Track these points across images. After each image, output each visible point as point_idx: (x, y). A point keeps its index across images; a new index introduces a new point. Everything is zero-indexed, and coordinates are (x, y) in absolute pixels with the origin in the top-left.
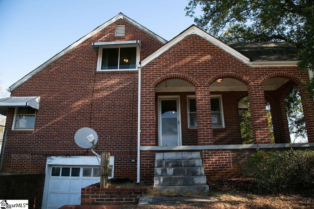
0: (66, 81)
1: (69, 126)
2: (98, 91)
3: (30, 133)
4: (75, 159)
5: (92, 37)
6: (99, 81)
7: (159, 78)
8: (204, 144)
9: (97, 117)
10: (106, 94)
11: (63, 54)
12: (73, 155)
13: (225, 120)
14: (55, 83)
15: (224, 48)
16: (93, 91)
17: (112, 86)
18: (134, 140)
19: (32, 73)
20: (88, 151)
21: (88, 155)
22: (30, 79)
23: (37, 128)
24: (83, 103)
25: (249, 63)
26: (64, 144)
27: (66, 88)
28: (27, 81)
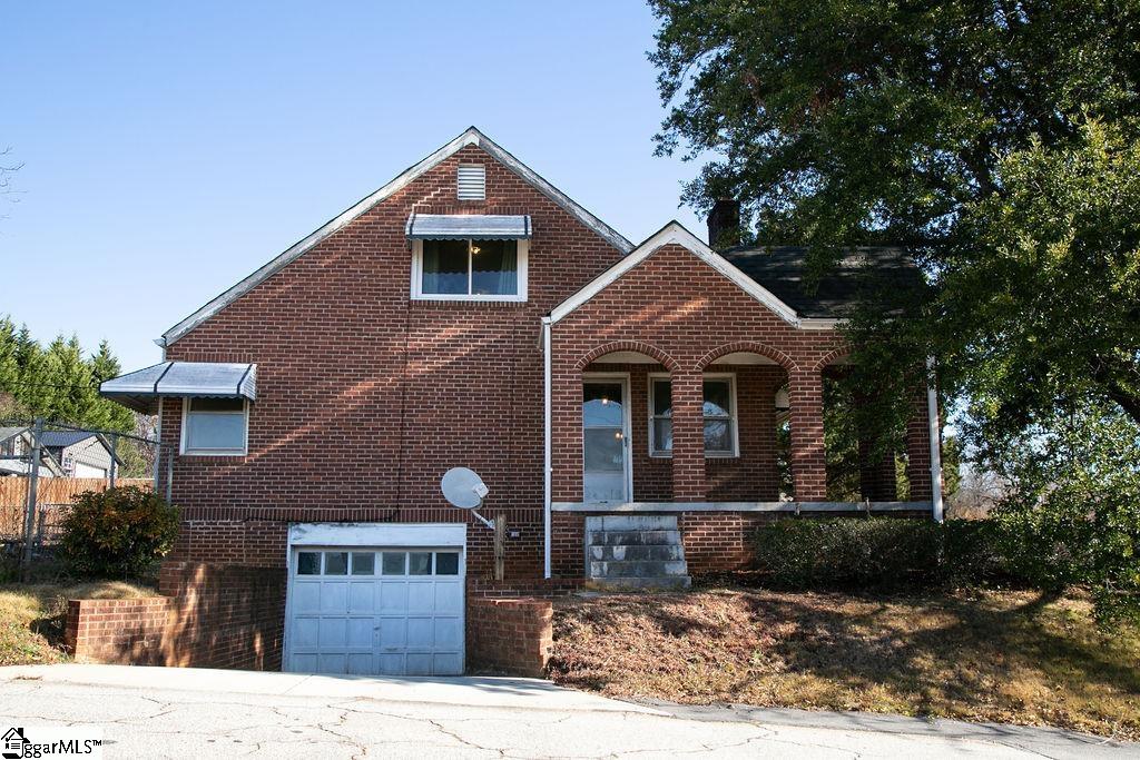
0: (328, 324)
1: (346, 447)
2: (417, 355)
3: (236, 465)
4: (366, 529)
5: (391, 197)
6: (421, 326)
7: (592, 350)
8: (687, 500)
9: (419, 424)
10: (439, 363)
11: (311, 243)
12: (361, 521)
14: (297, 328)
15: (740, 283)
16: (406, 354)
17: (456, 342)
18: (516, 483)
19: (226, 295)
20: (399, 511)
21: (399, 521)
22: (220, 313)
23: (256, 451)
24: (380, 385)
25: (796, 320)
26: (334, 492)
27: (330, 343)
28: (213, 317)
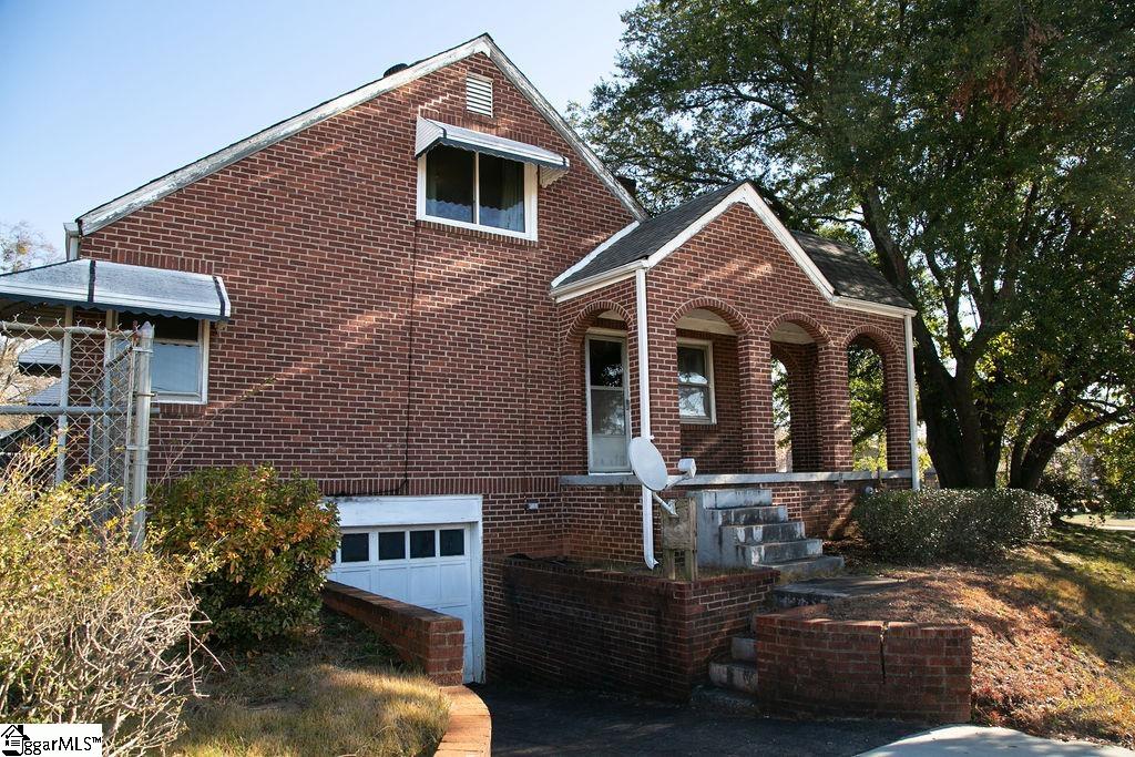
0: (318, 235)
1: (342, 398)
2: (428, 287)
3: (192, 417)
4: (368, 504)
5: (394, 91)
6: (429, 253)
7: (683, 304)
9: (429, 374)
10: (450, 300)
11: (296, 125)
12: (362, 494)
13: (717, 406)
14: (277, 235)
16: (413, 285)
17: (468, 278)
18: (532, 448)
19: (178, 175)
20: (407, 481)
21: (407, 494)
22: (167, 198)
23: (221, 398)
24: (383, 321)
25: (829, 296)
26: (327, 457)
27: (321, 260)
28: (156, 203)
